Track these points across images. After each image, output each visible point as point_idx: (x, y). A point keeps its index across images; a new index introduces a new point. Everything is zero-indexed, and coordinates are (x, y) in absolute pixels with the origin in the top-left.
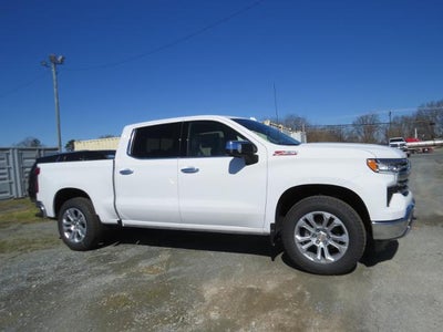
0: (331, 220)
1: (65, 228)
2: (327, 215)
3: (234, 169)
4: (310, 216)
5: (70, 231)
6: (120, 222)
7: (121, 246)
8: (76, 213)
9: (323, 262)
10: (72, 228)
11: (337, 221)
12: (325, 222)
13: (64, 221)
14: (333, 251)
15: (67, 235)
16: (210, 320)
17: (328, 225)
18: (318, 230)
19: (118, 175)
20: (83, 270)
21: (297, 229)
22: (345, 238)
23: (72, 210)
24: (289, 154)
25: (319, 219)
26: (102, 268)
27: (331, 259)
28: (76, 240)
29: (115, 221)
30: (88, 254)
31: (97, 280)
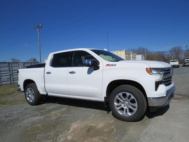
0: (130, 96)
1: (27, 96)
2: (128, 94)
3: (89, 72)
4: (121, 94)
5: (29, 97)
6: (47, 94)
7: (50, 104)
8: (31, 90)
9: (126, 115)
10: (30, 96)
11: (133, 97)
12: (127, 97)
13: (27, 93)
14: (131, 111)
15: (28, 99)
16: (67, 140)
17: (129, 99)
18: (124, 101)
19: (46, 74)
20: (29, 114)
21: (115, 100)
22: (136, 105)
23: (30, 88)
24: (112, 65)
25: (125, 95)
26: (37, 113)
27: (130, 114)
28: (31, 101)
29: (45, 93)
30: (35, 107)
31: (32, 118)
